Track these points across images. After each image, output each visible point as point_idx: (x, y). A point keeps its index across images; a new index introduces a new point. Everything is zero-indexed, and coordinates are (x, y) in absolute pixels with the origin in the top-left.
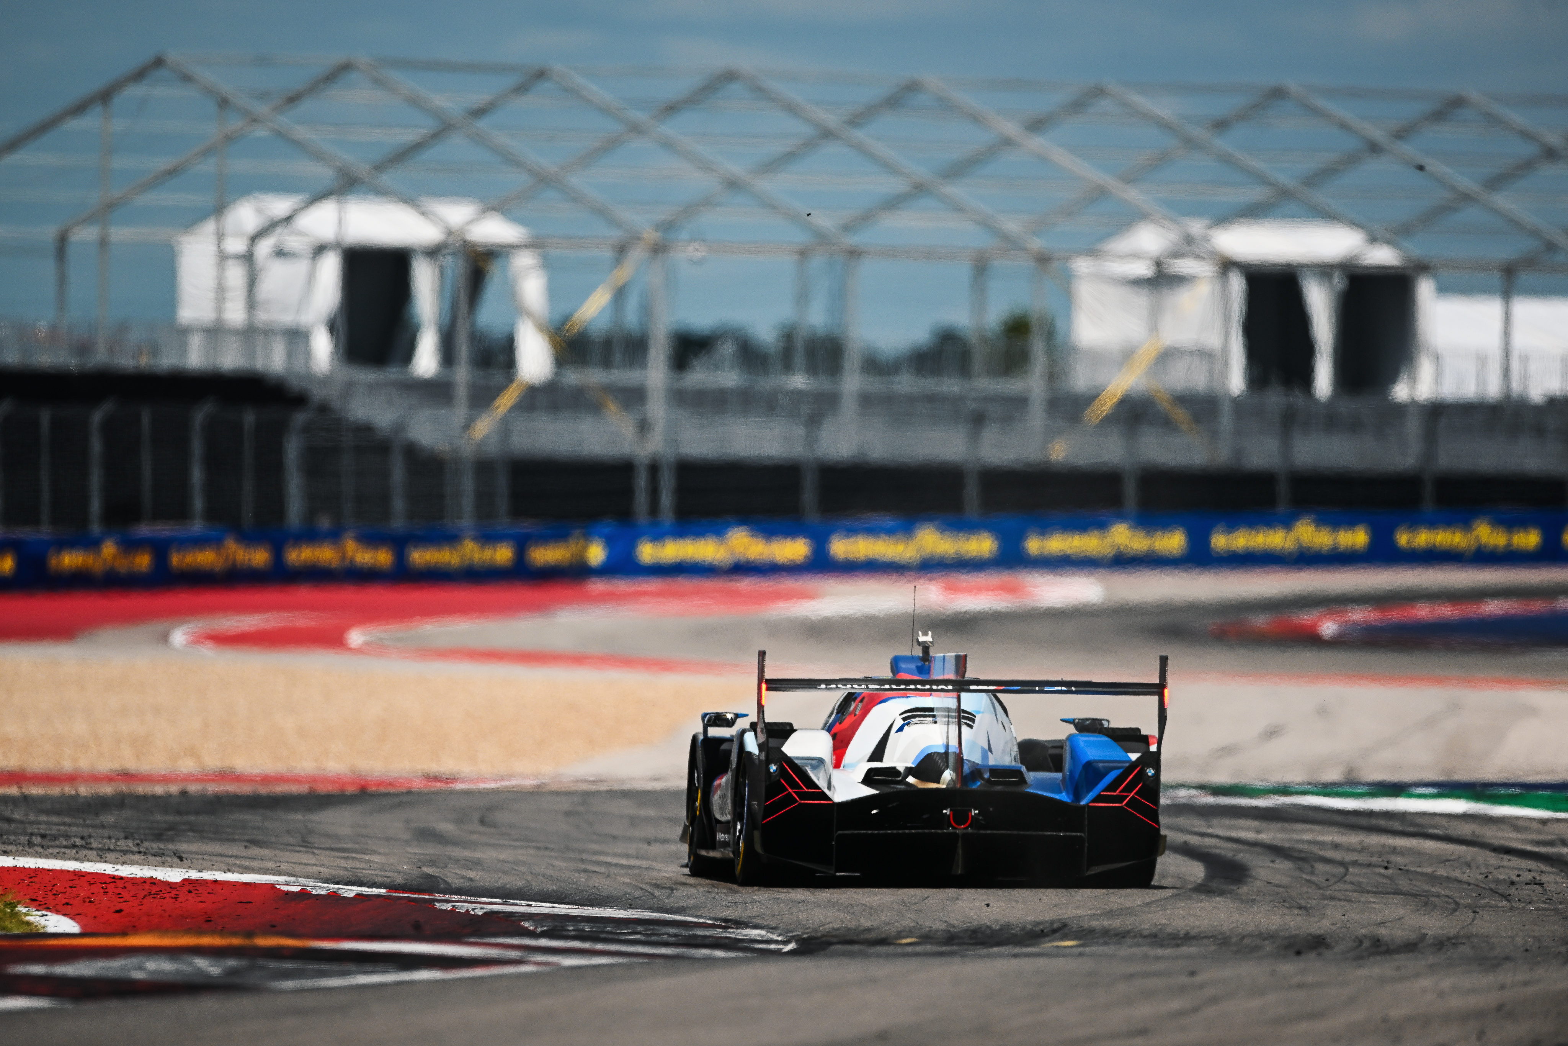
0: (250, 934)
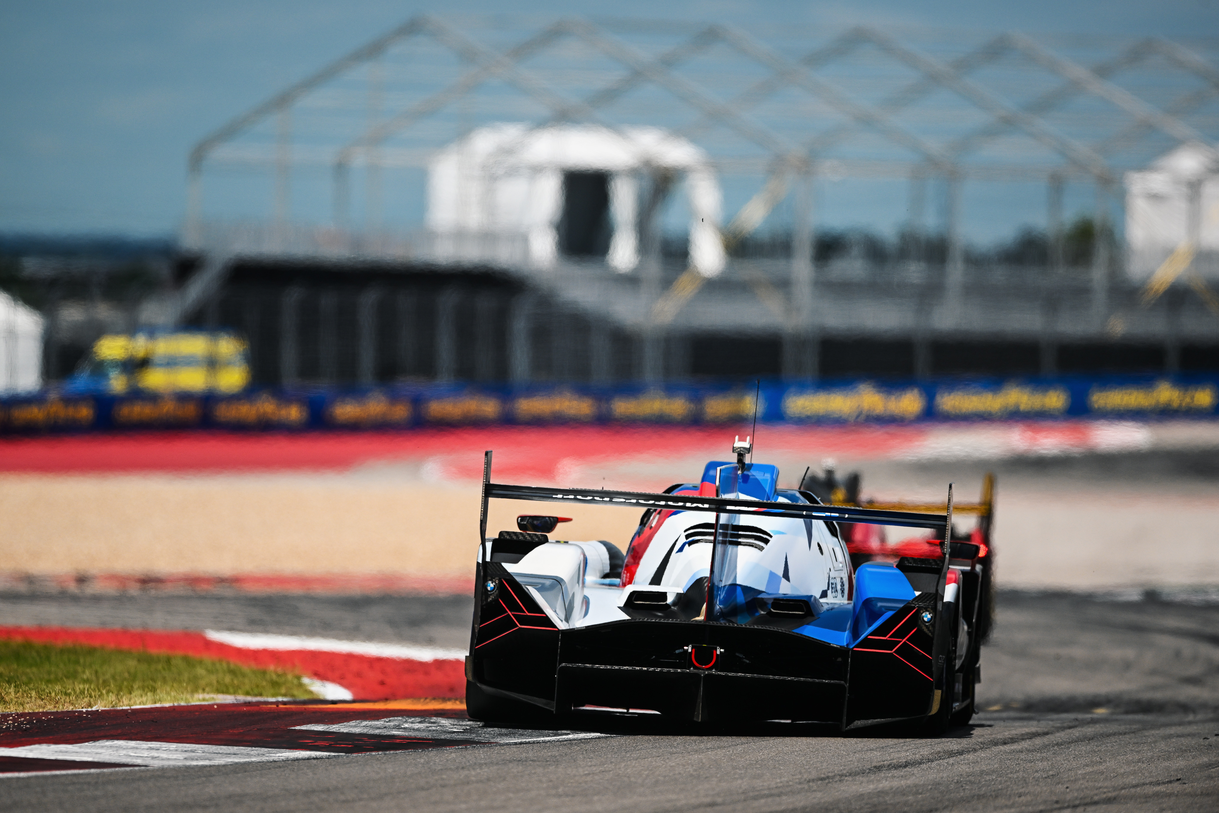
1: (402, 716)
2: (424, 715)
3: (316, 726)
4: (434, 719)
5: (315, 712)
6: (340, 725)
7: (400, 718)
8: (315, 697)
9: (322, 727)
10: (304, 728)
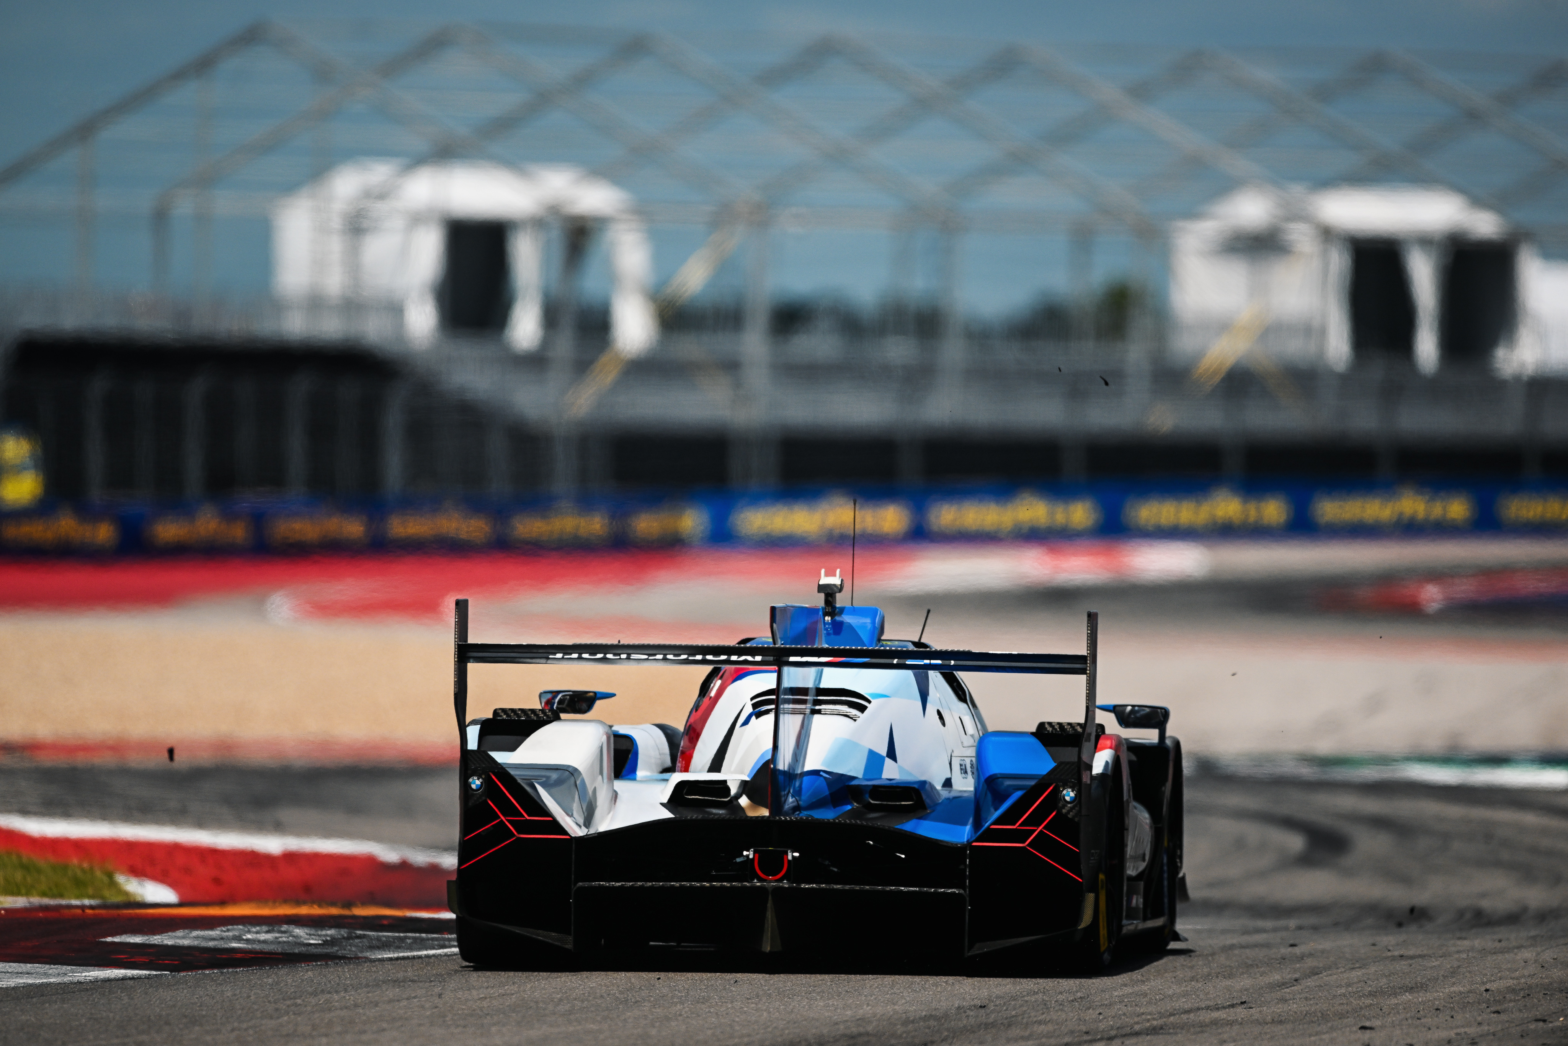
0: (348, 905)
1: (243, 924)
2: (272, 922)
3: (133, 938)
4: (285, 927)
5: (131, 918)
6: (163, 935)
7: (241, 927)
8: (132, 900)
9: (140, 939)
10: (117, 939)
